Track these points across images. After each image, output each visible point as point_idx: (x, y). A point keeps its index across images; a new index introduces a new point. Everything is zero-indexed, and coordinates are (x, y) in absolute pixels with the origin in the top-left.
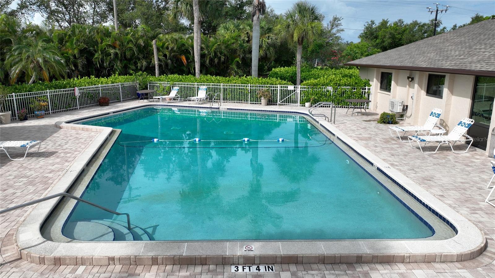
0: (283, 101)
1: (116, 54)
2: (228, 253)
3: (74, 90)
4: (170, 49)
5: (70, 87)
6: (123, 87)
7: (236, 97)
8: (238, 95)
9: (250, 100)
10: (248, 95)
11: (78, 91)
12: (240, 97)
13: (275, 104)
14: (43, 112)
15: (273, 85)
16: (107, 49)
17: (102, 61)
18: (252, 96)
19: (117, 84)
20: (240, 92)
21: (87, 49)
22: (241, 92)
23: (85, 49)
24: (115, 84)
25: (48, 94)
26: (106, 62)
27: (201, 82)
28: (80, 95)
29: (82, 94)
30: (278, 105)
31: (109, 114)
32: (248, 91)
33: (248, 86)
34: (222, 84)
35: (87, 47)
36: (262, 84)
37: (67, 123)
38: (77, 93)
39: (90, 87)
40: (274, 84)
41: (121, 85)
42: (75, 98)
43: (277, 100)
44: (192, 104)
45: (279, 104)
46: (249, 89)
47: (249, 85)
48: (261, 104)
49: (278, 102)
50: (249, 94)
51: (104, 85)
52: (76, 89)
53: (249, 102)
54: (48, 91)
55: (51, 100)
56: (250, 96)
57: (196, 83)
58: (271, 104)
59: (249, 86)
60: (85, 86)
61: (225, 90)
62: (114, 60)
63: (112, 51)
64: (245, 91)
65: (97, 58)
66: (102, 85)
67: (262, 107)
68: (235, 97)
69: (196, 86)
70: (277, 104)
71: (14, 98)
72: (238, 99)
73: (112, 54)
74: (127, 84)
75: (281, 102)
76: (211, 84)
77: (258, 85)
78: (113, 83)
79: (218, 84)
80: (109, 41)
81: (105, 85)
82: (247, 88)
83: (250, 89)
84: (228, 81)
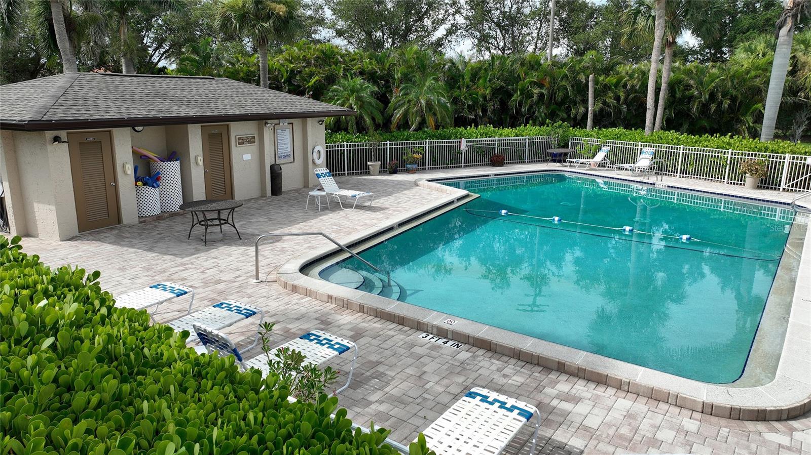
0: (793, 184)
1: (541, 95)
2: (425, 320)
3: (460, 142)
4: (628, 87)
5: (456, 137)
6: (532, 143)
7: (704, 169)
8: (707, 167)
9: (728, 177)
10: (725, 169)
11: (466, 144)
12: (711, 171)
13: (775, 189)
14: (415, 166)
15: (778, 153)
16: (530, 89)
17: (520, 104)
18: (732, 170)
19: (523, 138)
20: (711, 162)
21: (504, 88)
22: (714, 162)
23: (502, 87)
24: (520, 138)
25: (427, 145)
26: (525, 107)
27: (648, 142)
28: (467, 149)
29: (470, 148)
30: (781, 189)
31: (488, 176)
32: (727, 161)
33: (728, 152)
34: (682, 147)
35: (505, 85)
36: (755, 151)
37: (429, 181)
38: (464, 146)
39: (482, 139)
40: (780, 152)
41: (529, 139)
42: (460, 153)
43: (780, 181)
44: (623, 175)
45: (784, 189)
46: (729, 158)
47: (730, 151)
48: (744, 184)
49: (783, 185)
50: (728, 167)
51: (503, 138)
52: (464, 140)
53: (726, 180)
54: (427, 141)
55: (430, 152)
56: (730, 170)
57: (640, 143)
58: (768, 188)
59: (730, 153)
60: (476, 138)
61: (686, 157)
62: (537, 103)
63: (536, 91)
64: (720, 161)
65: (514, 100)
66: (501, 138)
67: (747, 190)
68: (701, 170)
69: (639, 148)
70: (779, 189)
71: (388, 147)
72: (706, 174)
73: (535, 95)
74: (539, 139)
75: (789, 186)
76: (663, 145)
77: (747, 152)
78: (517, 135)
79: (676, 146)
80: (534, 76)
81: (505, 138)
82: (726, 156)
83: (731, 158)
84: (696, 142)
